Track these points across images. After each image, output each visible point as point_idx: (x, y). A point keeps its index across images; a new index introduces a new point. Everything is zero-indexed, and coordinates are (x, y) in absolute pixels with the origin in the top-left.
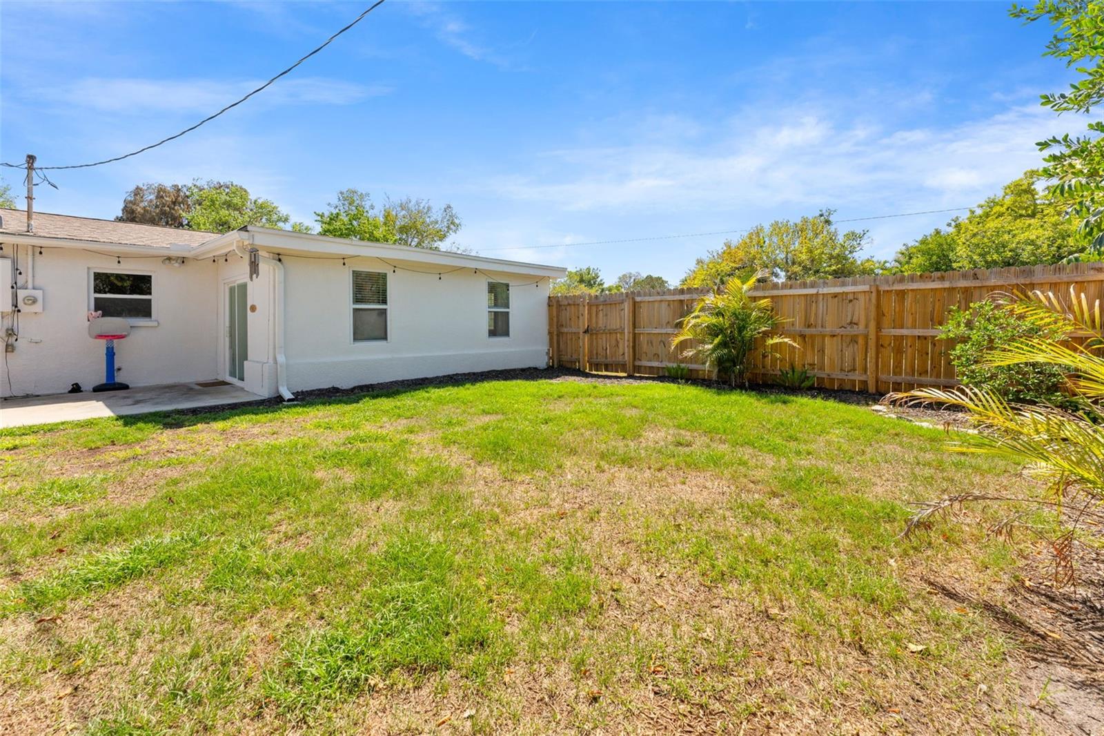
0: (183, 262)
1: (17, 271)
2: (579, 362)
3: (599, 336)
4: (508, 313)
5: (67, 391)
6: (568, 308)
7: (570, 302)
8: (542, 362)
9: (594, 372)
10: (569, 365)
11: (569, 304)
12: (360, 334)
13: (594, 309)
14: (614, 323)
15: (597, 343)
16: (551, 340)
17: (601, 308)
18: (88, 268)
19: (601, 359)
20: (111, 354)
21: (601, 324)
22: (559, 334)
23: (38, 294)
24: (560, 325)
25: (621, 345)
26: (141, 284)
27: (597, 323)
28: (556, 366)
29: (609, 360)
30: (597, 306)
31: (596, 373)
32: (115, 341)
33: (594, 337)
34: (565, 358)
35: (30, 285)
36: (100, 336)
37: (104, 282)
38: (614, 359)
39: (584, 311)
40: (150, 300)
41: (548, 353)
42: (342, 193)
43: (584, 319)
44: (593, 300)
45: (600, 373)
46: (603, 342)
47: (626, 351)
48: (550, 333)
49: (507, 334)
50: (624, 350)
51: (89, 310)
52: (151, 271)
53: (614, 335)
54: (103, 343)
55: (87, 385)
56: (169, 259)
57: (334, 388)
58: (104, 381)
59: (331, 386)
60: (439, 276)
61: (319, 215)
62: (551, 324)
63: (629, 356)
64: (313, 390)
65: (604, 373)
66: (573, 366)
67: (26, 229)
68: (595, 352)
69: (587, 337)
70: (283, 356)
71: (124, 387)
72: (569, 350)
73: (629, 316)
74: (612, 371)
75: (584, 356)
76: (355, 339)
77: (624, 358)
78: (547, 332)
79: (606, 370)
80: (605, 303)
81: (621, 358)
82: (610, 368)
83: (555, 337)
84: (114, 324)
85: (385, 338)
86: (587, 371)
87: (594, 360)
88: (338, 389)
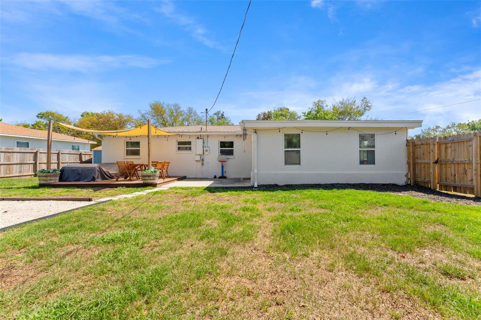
0: (241, 136)
1: (204, 143)
2: (430, 183)
3: (448, 166)
4: (374, 151)
5: (213, 177)
6: (422, 147)
7: (423, 142)
8: (402, 181)
9: (443, 191)
10: (423, 185)
11: (422, 144)
12: (287, 162)
13: (443, 147)
14: (462, 157)
15: (446, 171)
16: (409, 167)
17: (449, 145)
18: (219, 140)
19: (450, 182)
20: (223, 167)
21: (449, 157)
22: (414, 164)
23: (208, 149)
24: (415, 158)
25: (469, 173)
26: (231, 144)
27: (446, 157)
28: (412, 184)
29: (457, 184)
30: (446, 144)
31: (446, 192)
32: (224, 163)
33: (444, 166)
34: (419, 180)
35: (206, 146)
36: (220, 161)
37: (223, 144)
38: (462, 183)
39: (434, 148)
40: (233, 150)
41: (406, 176)
42: (314, 103)
43: (434, 153)
44: (442, 140)
45: (449, 193)
46: (451, 170)
47: (474, 178)
48: (408, 163)
49: (373, 163)
50: (472, 176)
51: (219, 153)
52: (234, 140)
53: (462, 166)
54: (220, 163)
55: (218, 176)
56: (237, 135)
57: (276, 184)
58: (221, 175)
59: (275, 184)
60: (326, 133)
61: (303, 113)
62: (409, 157)
63: (477, 181)
64: (267, 185)
65: (453, 193)
66: (426, 186)
67: (206, 130)
68: (444, 177)
69: (437, 167)
70: (256, 170)
71: (225, 178)
72: (423, 174)
73: (476, 151)
74: (461, 192)
75: (434, 179)
76: (286, 164)
77: (472, 183)
78: (406, 162)
79: (455, 191)
80: (453, 142)
81: (469, 183)
82: (458, 189)
83: (412, 166)
84: (224, 157)
85: (300, 164)
86: (438, 190)
87: (444, 183)
88: (277, 185)
